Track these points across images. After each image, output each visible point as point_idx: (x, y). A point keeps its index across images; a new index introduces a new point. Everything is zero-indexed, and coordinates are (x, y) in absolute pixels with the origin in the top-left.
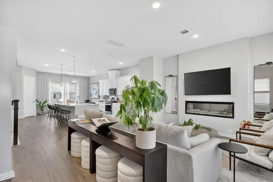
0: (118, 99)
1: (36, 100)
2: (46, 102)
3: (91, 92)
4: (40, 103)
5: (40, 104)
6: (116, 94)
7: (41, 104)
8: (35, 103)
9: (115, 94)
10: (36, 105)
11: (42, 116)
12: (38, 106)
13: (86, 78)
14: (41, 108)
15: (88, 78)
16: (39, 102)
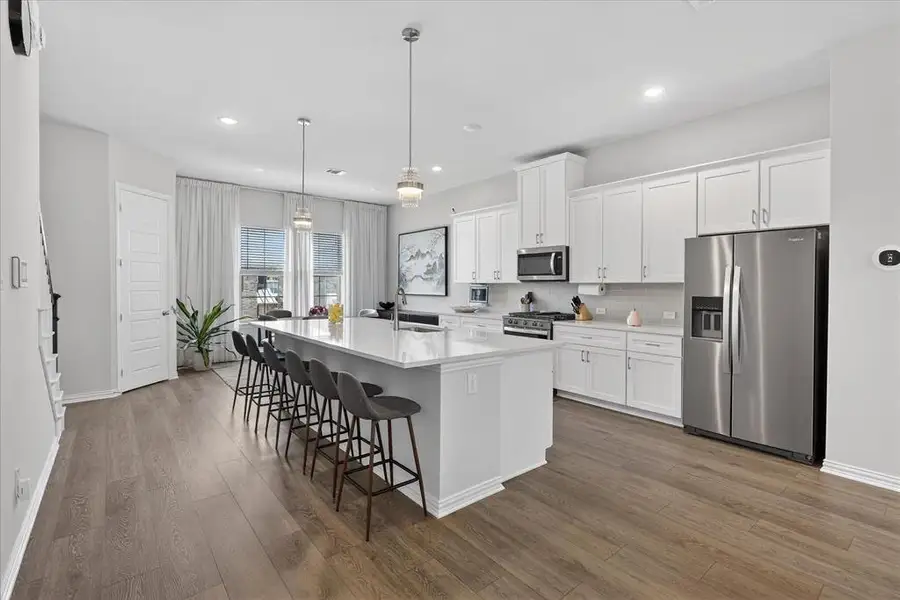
0: (576, 301)
1: (176, 306)
2: (218, 311)
3: (403, 270)
4: (194, 317)
5: (195, 319)
6: (568, 279)
7: (199, 323)
8: (173, 318)
9: (563, 277)
10: (175, 327)
11: (201, 379)
12: (183, 331)
13: (379, 208)
14: (199, 343)
15: (388, 207)
16: (191, 313)
